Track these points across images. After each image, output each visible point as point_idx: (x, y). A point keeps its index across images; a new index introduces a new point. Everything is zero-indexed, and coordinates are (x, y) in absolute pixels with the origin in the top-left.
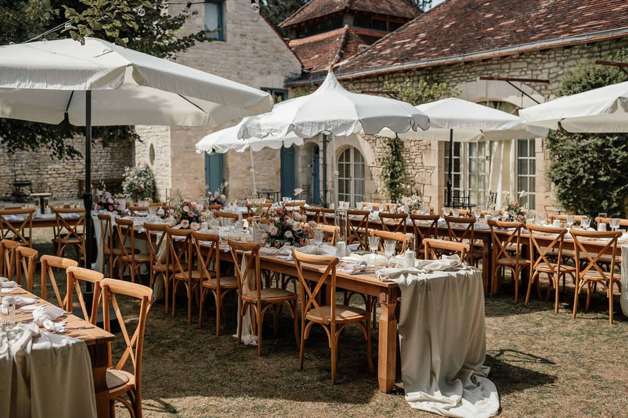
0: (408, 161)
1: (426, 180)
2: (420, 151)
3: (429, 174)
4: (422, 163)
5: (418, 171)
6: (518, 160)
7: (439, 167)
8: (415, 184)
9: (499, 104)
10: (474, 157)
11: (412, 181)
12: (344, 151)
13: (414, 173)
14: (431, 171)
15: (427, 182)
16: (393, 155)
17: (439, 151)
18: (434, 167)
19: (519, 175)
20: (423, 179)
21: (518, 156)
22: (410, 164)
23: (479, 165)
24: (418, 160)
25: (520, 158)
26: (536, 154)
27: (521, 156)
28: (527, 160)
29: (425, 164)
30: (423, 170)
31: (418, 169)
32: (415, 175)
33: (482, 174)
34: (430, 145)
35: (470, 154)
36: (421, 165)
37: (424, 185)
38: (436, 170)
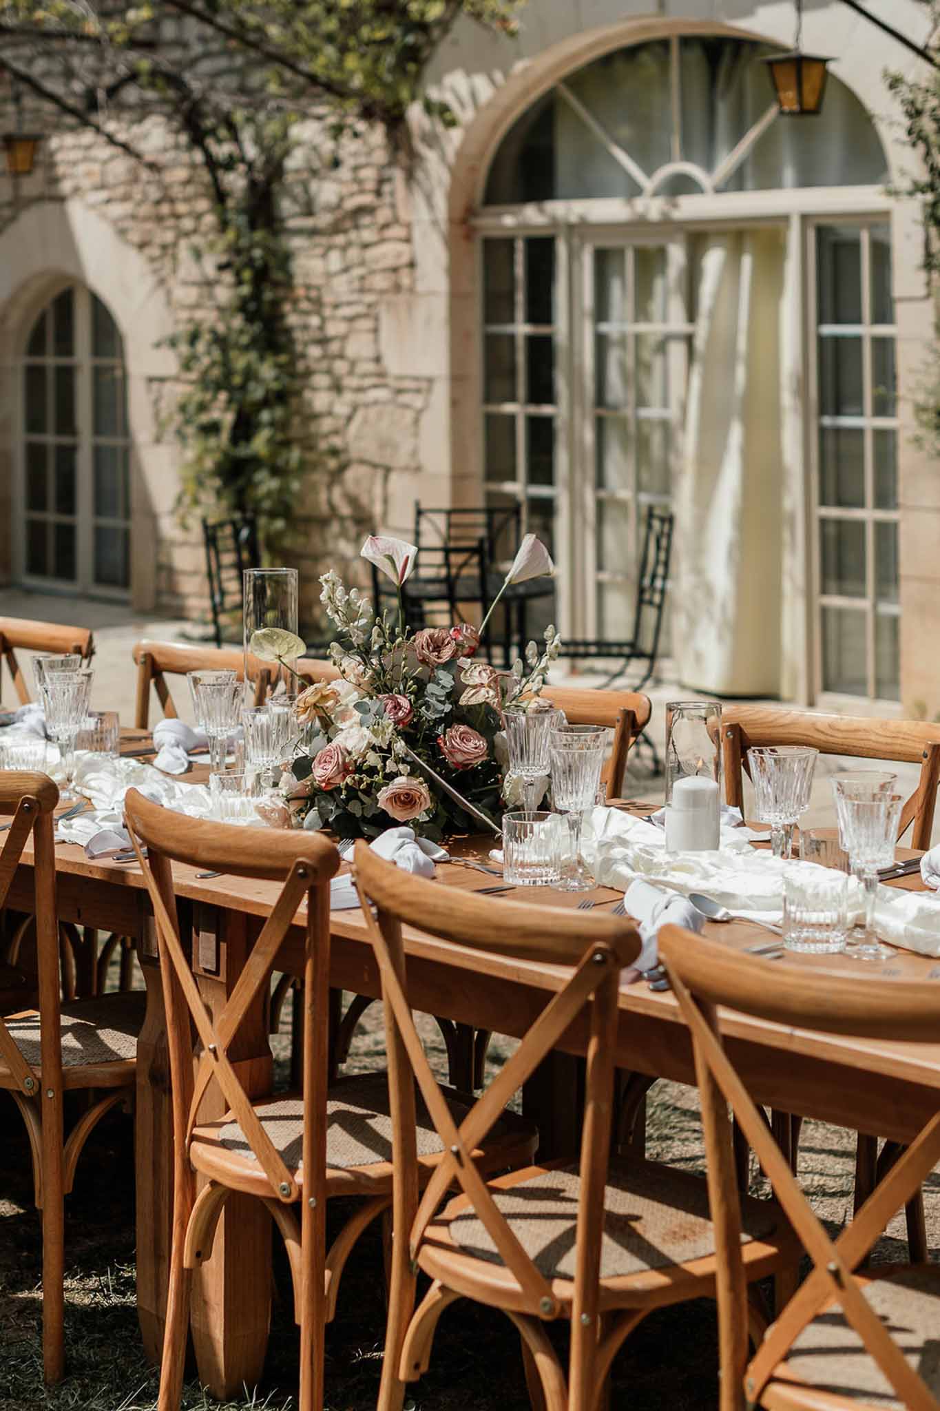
0: (314, 351)
1: (395, 447)
2: (369, 298)
3: (409, 416)
4: (378, 360)
5: (362, 398)
6: (821, 340)
7: (457, 378)
8: (343, 468)
9: (728, 50)
10: (617, 326)
11: (334, 452)
12: (47, 303)
13: (341, 409)
14: (418, 402)
15: (402, 458)
16: (250, 319)
17: (456, 296)
18: (430, 381)
19: (828, 421)
20: (384, 444)
21: (821, 320)
22: (324, 365)
23: (642, 366)
24: (359, 346)
25: (829, 330)
26: (900, 310)
27: (837, 320)
28: (858, 340)
29: (393, 365)
30: (381, 394)
31: (360, 390)
32: (349, 419)
33: (652, 412)
34: (412, 265)
35: (601, 312)
36: (370, 367)
37: (388, 470)
38: (441, 395)
